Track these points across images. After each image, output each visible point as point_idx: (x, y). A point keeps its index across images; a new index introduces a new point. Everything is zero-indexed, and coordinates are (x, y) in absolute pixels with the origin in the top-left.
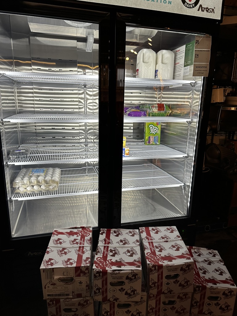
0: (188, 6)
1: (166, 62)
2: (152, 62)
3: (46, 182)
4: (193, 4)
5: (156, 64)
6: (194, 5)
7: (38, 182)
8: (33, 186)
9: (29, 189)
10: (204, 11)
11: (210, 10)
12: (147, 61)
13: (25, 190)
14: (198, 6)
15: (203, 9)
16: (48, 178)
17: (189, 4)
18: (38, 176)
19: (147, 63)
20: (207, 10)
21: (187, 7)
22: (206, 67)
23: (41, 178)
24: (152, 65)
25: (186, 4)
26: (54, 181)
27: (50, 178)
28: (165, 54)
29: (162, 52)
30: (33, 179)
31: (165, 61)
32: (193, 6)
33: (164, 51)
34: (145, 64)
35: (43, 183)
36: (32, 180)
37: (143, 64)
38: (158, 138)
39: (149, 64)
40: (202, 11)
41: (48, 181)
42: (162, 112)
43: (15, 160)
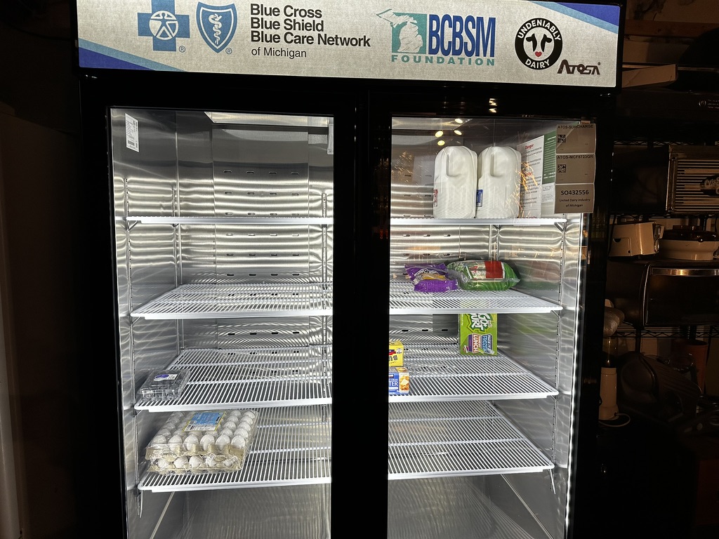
0: (533, 65)
1: (501, 172)
2: (469, 176)
3: (217, 450)
4: (546, 60)
5: (478, 177)
6: (547, 63)
7: (200, 448)
8: (188, 458)
9: (179, 464)
10: (573, 73)
11: (588, 68)
12: (457, 173)
13: (170, 468)
14: (558, 63)
15: (571, 68)
16: (223, 440)
17: (536, 62)
18: (203, 433)
19: (455, 176)
20: (582, 69)
21: (533, 68)
22: (587, 193)
23: (206, 441)
24: (468, 180)
25: (529, 62)
26: (233, 448)
27: (227, 440)
28: (499, 156)
29: (492, 151)
30: (190, 442)
31: (499, 170)
32: (545, 65)
33: (496, 151)
34: (453, 179)
35: (210, 450)
36: (188, 445)
37: (447, 179)
38: (491, 339)
39: (460, 178)
40: (569, 72)
41: (221, 447)
42: (496, 281)
43: (153, 399)
